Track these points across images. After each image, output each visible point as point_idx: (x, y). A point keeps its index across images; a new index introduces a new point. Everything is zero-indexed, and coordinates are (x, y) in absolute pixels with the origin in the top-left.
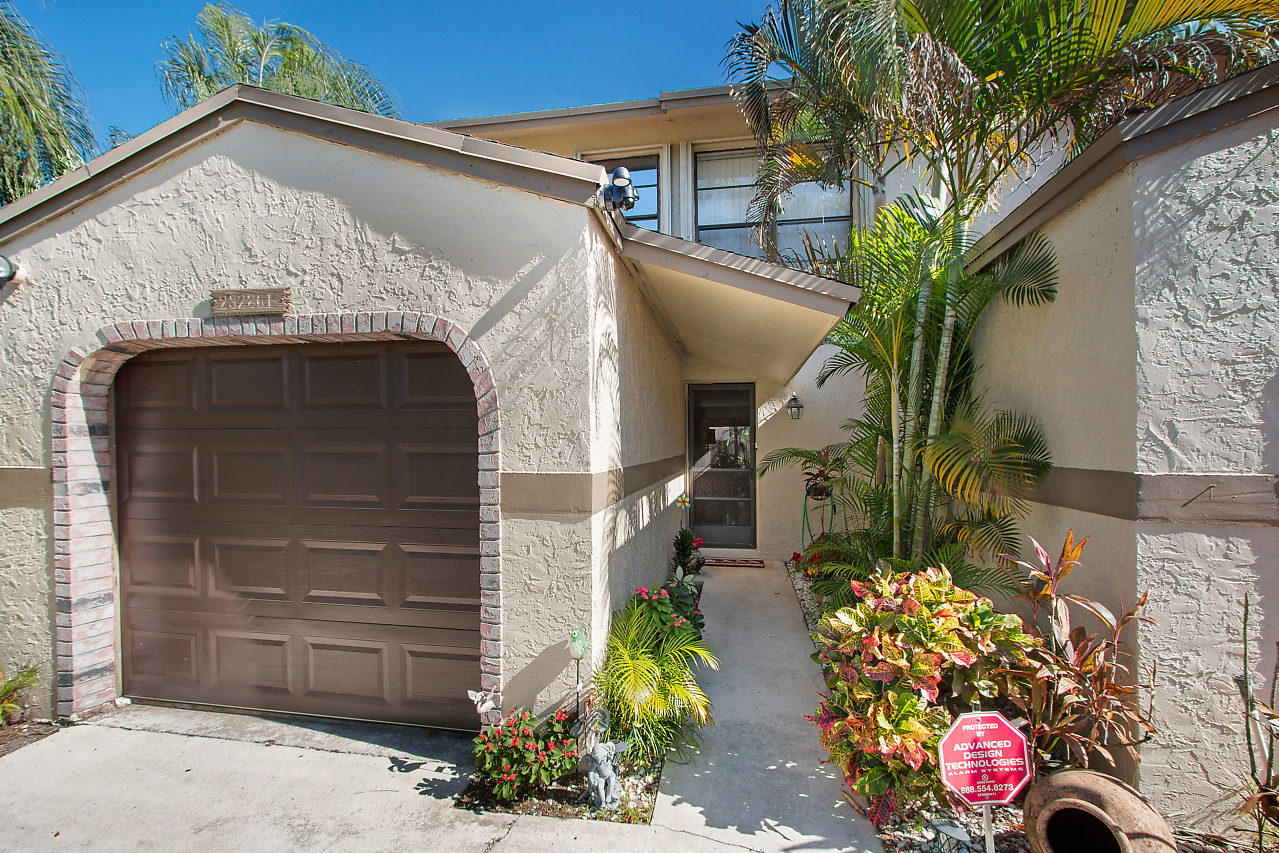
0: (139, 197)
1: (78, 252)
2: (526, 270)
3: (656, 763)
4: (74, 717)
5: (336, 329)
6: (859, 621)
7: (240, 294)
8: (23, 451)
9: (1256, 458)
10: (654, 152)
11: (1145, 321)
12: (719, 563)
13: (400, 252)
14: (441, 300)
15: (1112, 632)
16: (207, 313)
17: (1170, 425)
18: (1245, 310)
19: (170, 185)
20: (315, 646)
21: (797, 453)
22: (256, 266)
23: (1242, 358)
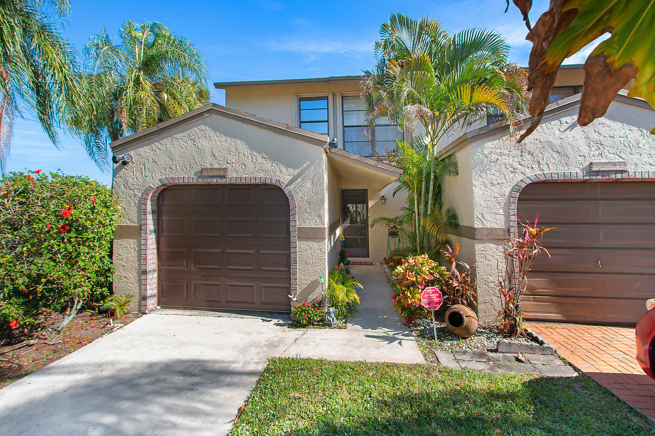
0: (175, 136)
1: (152, 153)
2: (305, 165)
3: (345, 317)
4: (147, 311)
5: (244, 181)
6: (403, 270)
7: (211, 169)
8: (129, 219)
9: (503, 223)
10: (326, 96)
11: (475, 186)
12: (355, 263)
13: (265, 158)
14: (278, 173)
15: (468, 271)
16: (200, 175)
17: (482, 214)
18: (499, 184)
19: (186, 133)
20: (229, 285)
21: (384, 219)
22: (216, 161)
23: (498, 196)
